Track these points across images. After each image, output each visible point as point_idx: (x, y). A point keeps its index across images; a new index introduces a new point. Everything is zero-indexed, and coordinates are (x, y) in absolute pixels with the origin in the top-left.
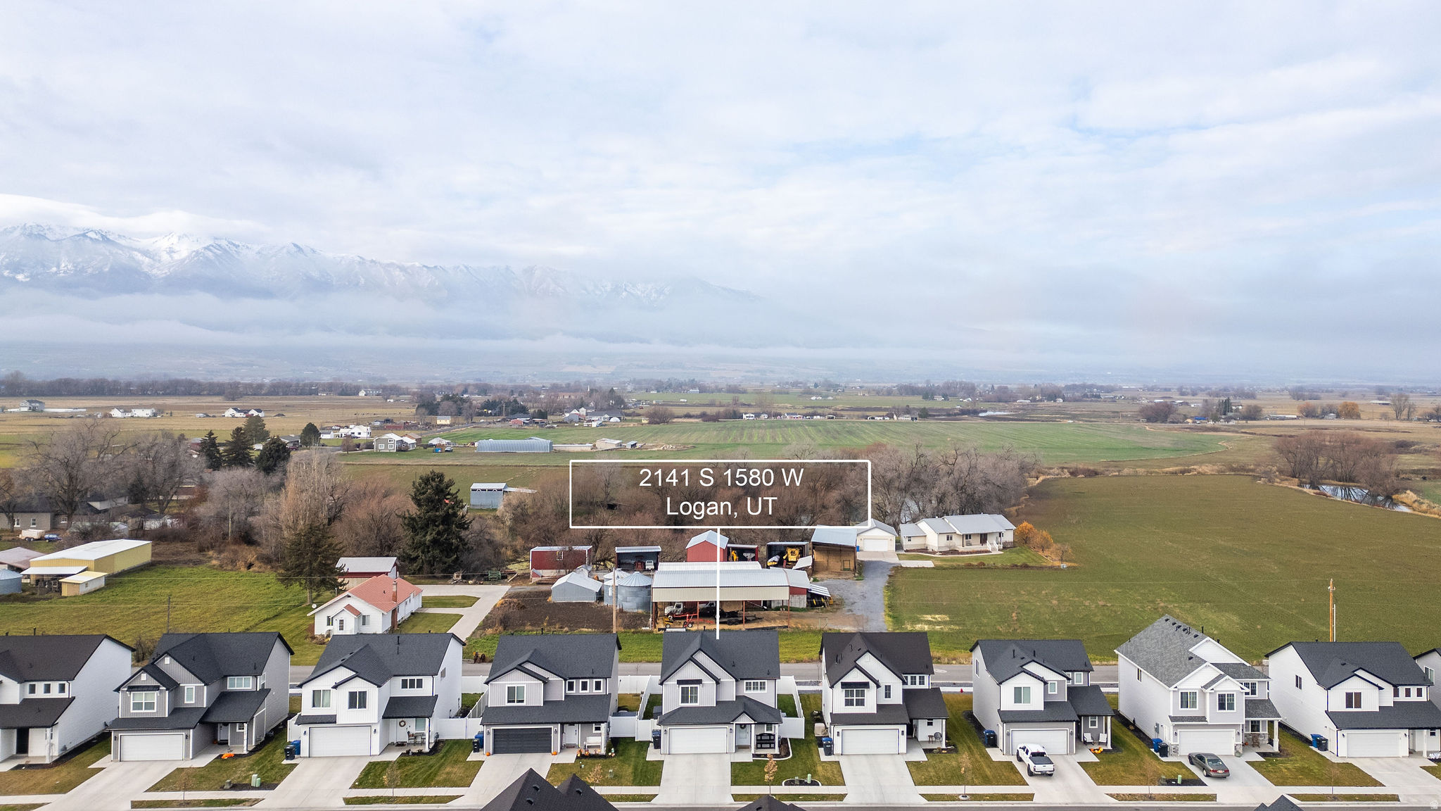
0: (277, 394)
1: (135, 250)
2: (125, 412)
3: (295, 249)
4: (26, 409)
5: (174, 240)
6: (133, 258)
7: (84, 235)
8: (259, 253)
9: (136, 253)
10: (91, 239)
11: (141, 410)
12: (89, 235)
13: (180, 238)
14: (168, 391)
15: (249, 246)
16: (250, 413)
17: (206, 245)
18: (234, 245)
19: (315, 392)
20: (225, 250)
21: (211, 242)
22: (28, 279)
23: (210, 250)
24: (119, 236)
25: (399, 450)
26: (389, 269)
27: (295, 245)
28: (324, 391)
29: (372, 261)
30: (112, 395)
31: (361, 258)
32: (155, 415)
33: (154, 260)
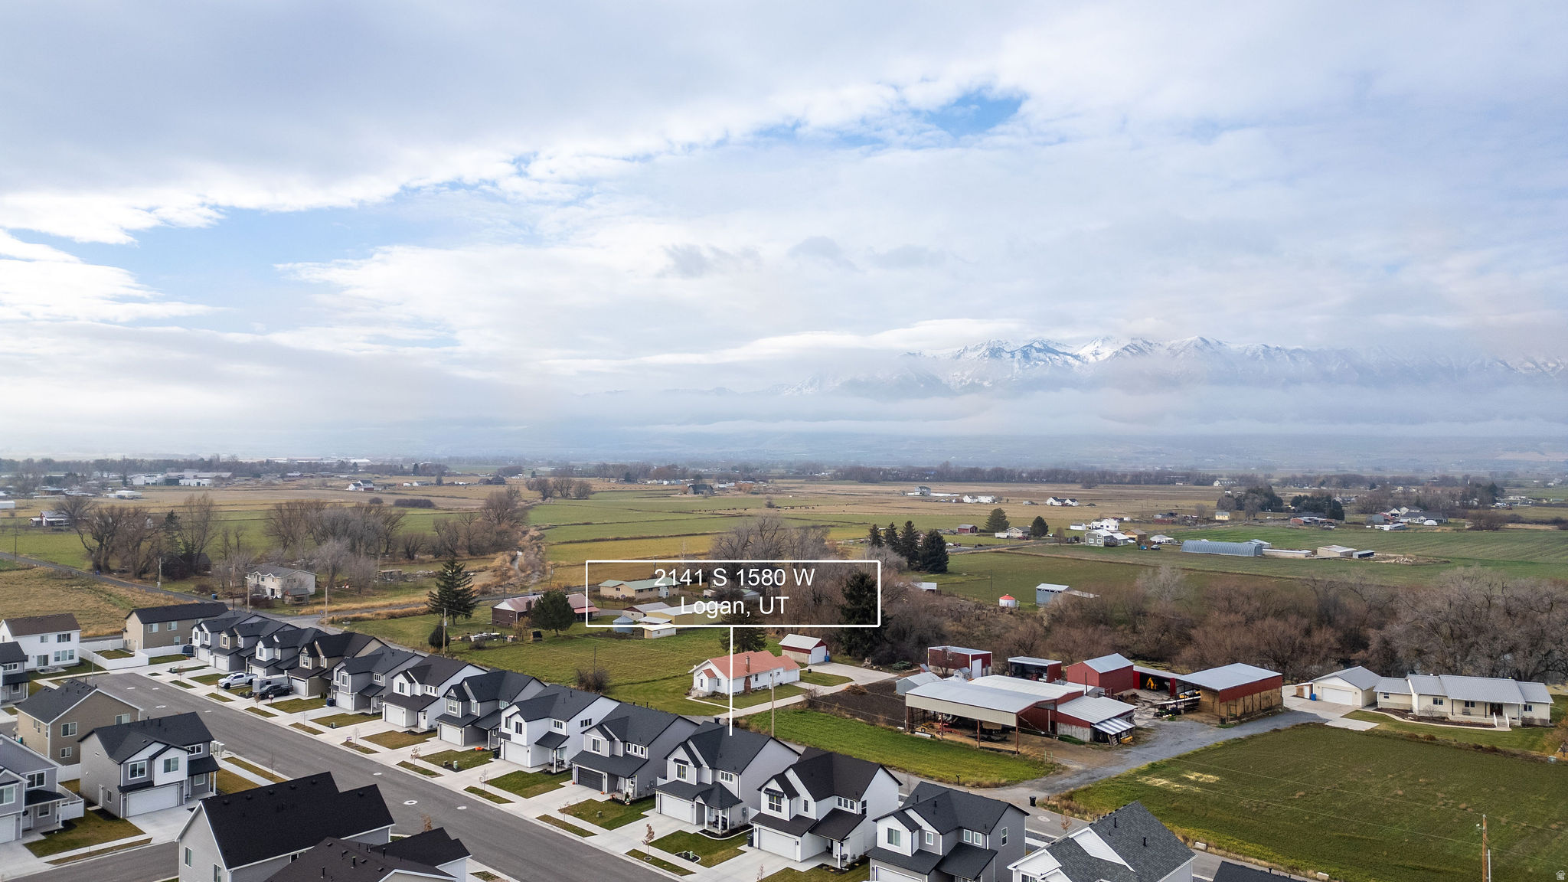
0: (1140, 483)
1: (1069, 355)
2: (974, 498)
3: (1202, 343)
4: (918, 494)
5: (1099, 344)
6: (1067, 362)
7: (1031, 346)
8: (1169, 349)
9: (1069, 357)
10: (1036, 348)
11: (984, 497)
12: (1034, 345)
13: (1103, 340)
14: (1050, 479)
15: (1161, 343)
16: (1066, 502)
17: (1123, 346)
18: (1148, 343)
19: (1172, 482)
20: (1140, 349)
21: (1128, 343)
22: (991, 385)
23: (1128, 350)
24: (1057, 343)
25: (1107, 545)
26: (1294, 355)
27: (1202, 339)
28: (1181, 480)
29: (1277, 348)
30: (1008, 481)
31: (1266, 346)
32: (994, 501)
33: (1083, 362)
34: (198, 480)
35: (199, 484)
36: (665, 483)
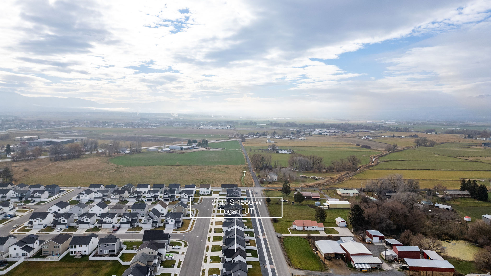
34: (327, 133)
35: (327, 134)
36: (484, 139)
